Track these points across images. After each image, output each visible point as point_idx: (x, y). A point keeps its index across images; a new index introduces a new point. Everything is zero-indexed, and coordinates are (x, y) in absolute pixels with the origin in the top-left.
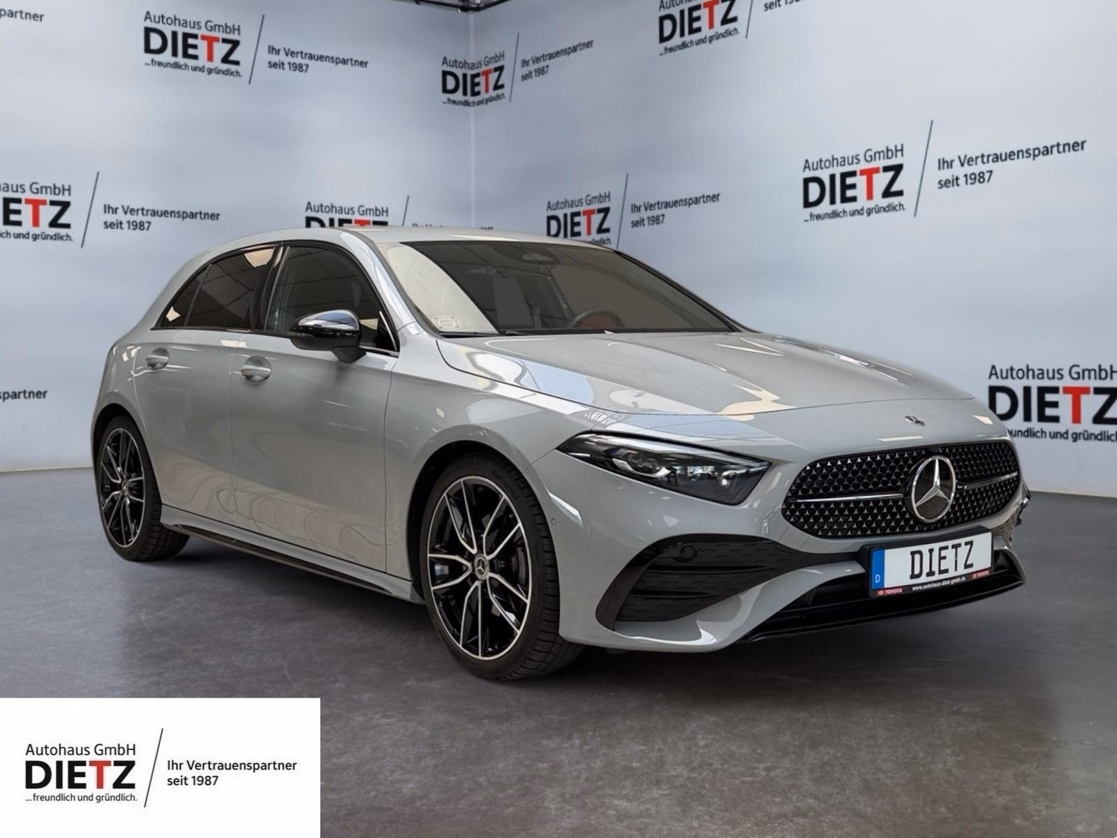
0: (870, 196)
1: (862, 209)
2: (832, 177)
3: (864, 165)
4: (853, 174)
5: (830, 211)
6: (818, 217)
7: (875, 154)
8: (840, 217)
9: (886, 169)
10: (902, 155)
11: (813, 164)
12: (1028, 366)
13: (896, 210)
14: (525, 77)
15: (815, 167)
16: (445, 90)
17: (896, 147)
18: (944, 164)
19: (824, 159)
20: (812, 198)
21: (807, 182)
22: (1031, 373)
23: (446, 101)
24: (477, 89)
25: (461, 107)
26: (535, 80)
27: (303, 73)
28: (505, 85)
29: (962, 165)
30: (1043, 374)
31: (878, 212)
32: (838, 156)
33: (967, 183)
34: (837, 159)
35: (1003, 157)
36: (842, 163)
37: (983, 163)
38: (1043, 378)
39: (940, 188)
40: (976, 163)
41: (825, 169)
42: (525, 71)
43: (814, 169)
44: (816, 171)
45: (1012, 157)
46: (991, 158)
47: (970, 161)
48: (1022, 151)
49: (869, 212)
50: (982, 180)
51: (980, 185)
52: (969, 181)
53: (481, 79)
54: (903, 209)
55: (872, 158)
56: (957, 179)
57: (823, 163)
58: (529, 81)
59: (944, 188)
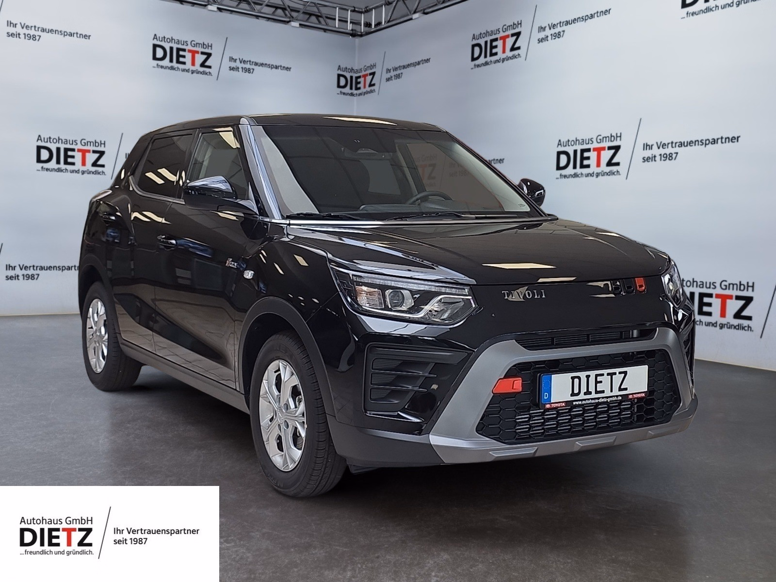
0: (598, 165)
1: (593, 173)
2: (575, 152)
3: (596, 145)
4: (588, 150)
5: (572, 173)
6: (565, 176)
7: (603, 138)
8: (579, 177)
9: (610, 148)
10: (620, 140)
11: (563, 142)
12: (693, 279)
13: (615, 175)
14: (388, 80)
15: (565, 145)
16: (339, 86)
17: (617, 134)
18: (647, 147)
19: (571, 140)
20: (562, 164)
21: (559, 154)
22: (695, 283)
23: (339, 93)
24: (359, 86)
25: (348, 97)
26: (394, 82)
27: (251, 74)
28: (376, 85)
29: (659, 148)
30: (703, 284)
31: (602, 176)
32: (579, 138)
33: (661, 160)
34: (579, 140)
35: (686, 144)
36: (582, 143)
37: (672, 147)
38: (703, 287)
39: (643, 162)
40: (668, 147)
41: (571, 146)
42: (388, 76)
43: (564, 146)
44: (565, 147)
45: (691, 145)
46: (677, 144)
47: (664, 146)
48: (698, 141)
49: (598, 175)
50: (671, 158)
51: (669, 161)
52: (663, 158)
53: (361, 80)
54: (619, 174)
55: (601, 141)
56: (655, 157)
57: (570, 142)
58: (391, 82)
59: (646, 162)
